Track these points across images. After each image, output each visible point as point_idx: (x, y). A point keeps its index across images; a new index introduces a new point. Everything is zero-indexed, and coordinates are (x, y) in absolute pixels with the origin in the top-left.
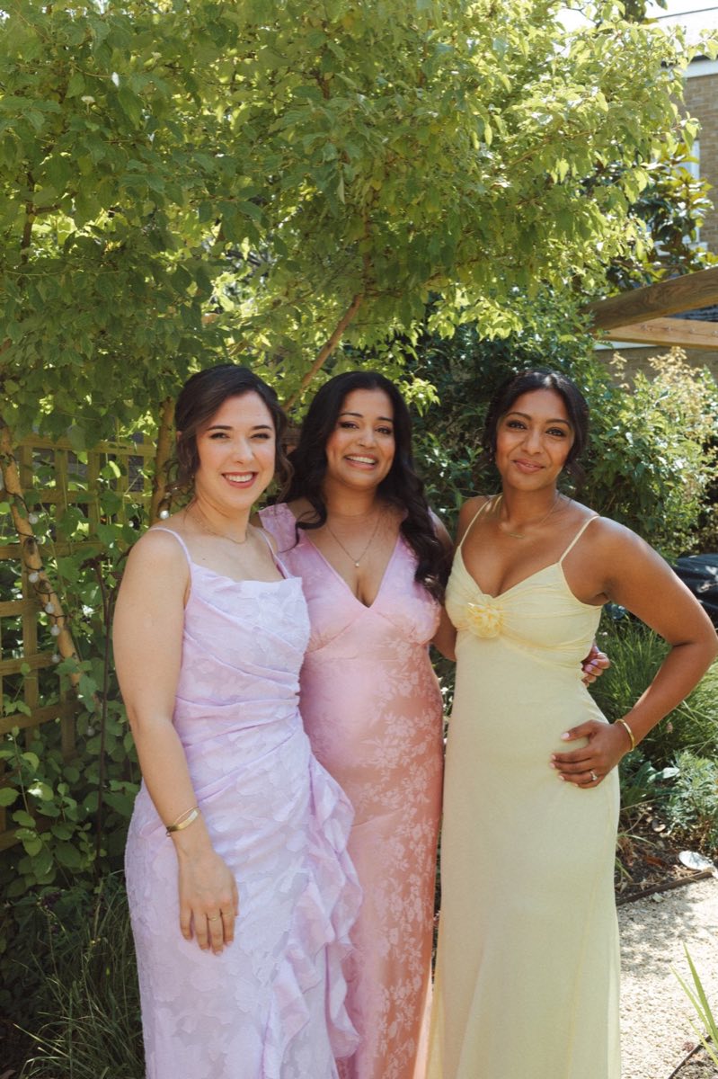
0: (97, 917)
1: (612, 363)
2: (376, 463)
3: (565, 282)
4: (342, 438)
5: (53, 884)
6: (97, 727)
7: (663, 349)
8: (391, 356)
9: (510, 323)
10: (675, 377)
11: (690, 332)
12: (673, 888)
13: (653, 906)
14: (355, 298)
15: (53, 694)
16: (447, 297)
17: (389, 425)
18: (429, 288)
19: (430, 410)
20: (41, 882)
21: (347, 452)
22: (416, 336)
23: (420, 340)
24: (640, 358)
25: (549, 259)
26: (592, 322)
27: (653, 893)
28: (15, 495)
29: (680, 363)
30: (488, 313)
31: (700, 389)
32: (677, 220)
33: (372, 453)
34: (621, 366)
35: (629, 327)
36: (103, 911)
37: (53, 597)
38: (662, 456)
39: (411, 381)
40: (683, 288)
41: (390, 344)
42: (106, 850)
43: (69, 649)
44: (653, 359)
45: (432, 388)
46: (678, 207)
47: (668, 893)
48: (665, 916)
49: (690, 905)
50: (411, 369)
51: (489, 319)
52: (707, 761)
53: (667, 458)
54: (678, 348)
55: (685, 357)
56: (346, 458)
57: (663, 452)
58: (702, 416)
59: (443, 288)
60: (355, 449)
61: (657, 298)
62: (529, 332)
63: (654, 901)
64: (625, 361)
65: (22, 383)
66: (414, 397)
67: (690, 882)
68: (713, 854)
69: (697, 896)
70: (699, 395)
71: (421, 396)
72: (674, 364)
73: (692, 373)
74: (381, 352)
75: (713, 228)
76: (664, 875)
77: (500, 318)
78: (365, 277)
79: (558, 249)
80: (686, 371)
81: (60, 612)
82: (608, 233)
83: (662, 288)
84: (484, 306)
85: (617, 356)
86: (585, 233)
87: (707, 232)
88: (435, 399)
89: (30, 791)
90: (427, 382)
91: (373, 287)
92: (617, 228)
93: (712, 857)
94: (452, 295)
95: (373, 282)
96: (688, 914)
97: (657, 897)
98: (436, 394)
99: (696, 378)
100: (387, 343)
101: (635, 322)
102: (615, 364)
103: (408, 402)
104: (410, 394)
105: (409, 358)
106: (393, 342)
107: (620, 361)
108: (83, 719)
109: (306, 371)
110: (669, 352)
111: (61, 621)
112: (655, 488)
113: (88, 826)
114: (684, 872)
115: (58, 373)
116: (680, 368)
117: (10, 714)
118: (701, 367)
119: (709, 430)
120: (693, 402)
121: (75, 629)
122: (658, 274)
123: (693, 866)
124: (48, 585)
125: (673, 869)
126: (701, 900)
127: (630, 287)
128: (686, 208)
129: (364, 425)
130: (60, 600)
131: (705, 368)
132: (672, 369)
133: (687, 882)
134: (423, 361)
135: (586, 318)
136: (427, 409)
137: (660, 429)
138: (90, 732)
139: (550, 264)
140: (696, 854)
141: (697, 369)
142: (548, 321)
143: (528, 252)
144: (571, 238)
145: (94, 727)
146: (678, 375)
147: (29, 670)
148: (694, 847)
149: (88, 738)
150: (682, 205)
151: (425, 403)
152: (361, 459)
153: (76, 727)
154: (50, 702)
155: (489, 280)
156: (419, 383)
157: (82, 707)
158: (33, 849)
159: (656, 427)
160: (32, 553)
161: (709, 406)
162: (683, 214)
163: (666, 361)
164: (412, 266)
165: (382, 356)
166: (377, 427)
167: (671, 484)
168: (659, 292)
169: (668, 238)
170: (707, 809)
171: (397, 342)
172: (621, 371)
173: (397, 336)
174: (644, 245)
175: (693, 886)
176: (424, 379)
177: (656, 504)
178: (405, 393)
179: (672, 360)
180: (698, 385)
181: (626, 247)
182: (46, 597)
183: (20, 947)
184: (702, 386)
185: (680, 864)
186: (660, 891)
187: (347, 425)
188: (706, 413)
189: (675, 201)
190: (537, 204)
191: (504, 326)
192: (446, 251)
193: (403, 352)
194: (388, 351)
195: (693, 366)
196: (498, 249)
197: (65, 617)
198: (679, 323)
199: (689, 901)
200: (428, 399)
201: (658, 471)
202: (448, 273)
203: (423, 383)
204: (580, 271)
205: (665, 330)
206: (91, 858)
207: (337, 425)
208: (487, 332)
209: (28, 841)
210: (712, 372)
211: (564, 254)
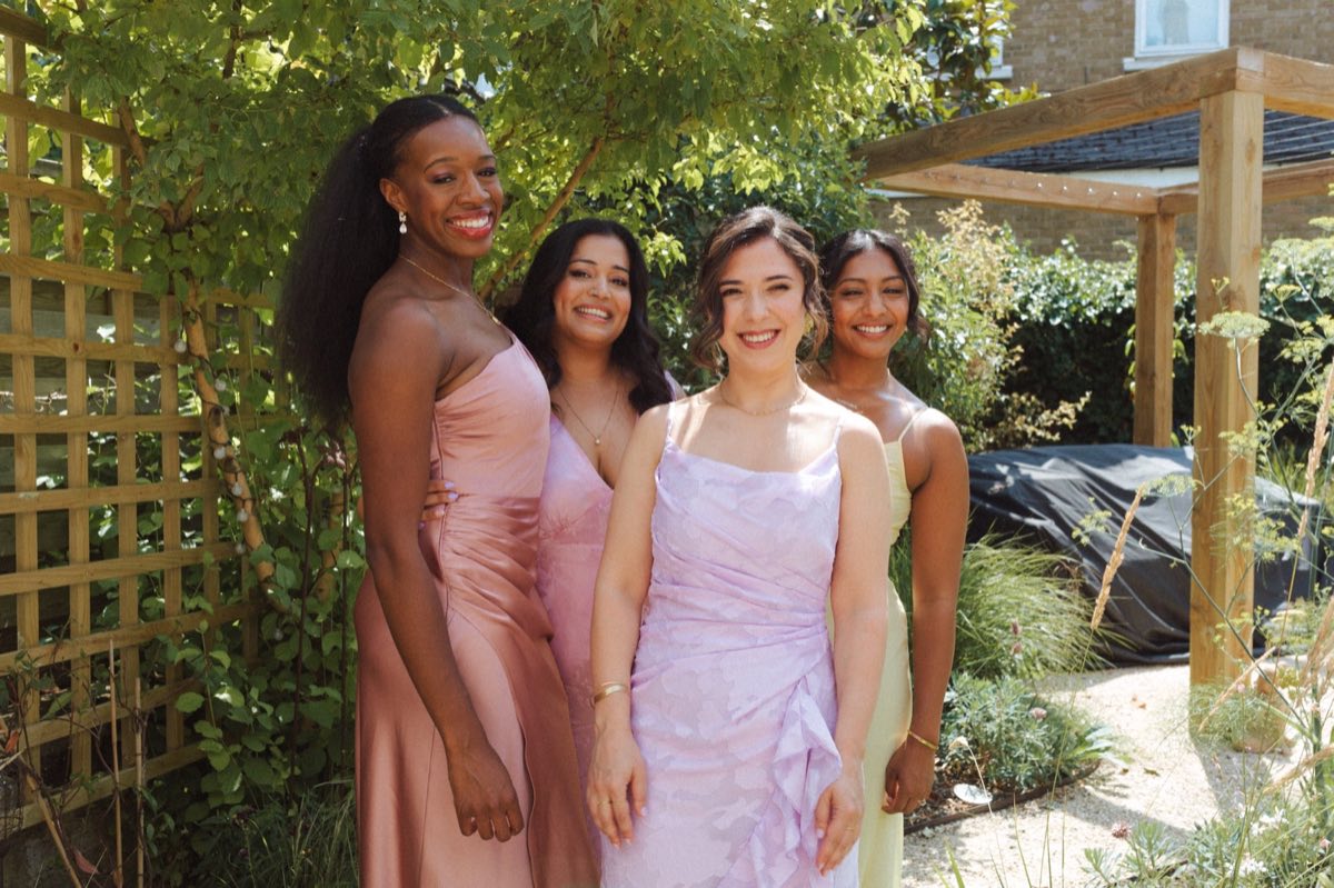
0: (299, 835)
1: (892, 216)
2: (610, 316)
3: (831, 129)
4: (573, 288)
5: (242, 803)
6: (287, 631)
7: (955, 201)
8: (629, 205)
9: (770, 172)
10: (969, 237)
11: (983, 182)
12: (945, 823)
13: (923, 842)
14: (595, 140)
15: (236, 591)
16: (699, 142)
17: (625, 276)
18: (678, 131)
19: (674, 270)
20: (228, 801)
21: (577, 303)
22: (659, 184)
23: (662, 188)
24: (928, 210)
25: (813, 102)
26: (863, 170)
27: (923, 828)
28: (201, 358)
29: (975, 219)
30: (744, 162)
31: (998, 252)
32: (968, 48)
33: (606, 305)
34: (902, 221)
35: (910, 174)
36: (305, 829)
37: (241, 476)
38: (942, 329)
39: (652, 235)
40: (973, 131)
41: (631, 192)
42: (300, 768)
43: (257, 538)
44: (942, 213)
45: (676, 244)
46: (969, 32)
47: (940, 829)
48: (934, 851)
49: (965, 840)
50: (655, 221)
51: (746, 168)
52: (988, 683)
53: (947, 333)
54: (974, 201)
55: (981, 212)
56: (576, 309)
57: (941, 324)
58: (1000, 285)
59: (693, 132)
60: (587, 300)
61: (942, 141)
62: (789, 179)
63: (923, 836)
64: (908, 214)
65: (214, 229)
66: (656, 254)
67: (966, 817)
68: (993, 787)
69: (972, 830)
70: (996, 260)
71: (665, 253)
72: (968, 220)
73: (990, 231)
74: (617, 201)
75: (1020, 48)
76: (936, 809)
77: (758, 167)
78: (607, 118)
79: (823, 91)
80: (981, 229)
81: (248, 495)
82: (879, 75)
83: (949, 130)
84: (740, 153)
85: (898, 208)
86: (853, 78)
87: (1012, 52)
88: (682, 257)
89: (217, 695)
90: (672, 237)
91: (616, 129)
92: (891, 68)
93: (991, 791)
94: (704, 140)
95: (616, 124)
96: (960, 848)
97: (927, 832)
98: (681, 251)
99: (994, 237)
100: (624, 190)
101: (914, 169)
102: (896, 218)
103: (649, 259)
104: (651, 250)
105: (650, 208)
106: (633, 188)
107: (901, 214)
108: (270, 620)
109: (536, 222)
110: (962, 205)
111: (249, 505)
112: (932, 365)
113: (281, 740)
114: (959, 805)
115: (256, 217)
116: (975, 224)
117: (191, 611)
118: (1000, 224)
119: (1008, 303)
120: (989, 268)
121: (264, 514)
122: (948, 114)
123: (969, 799)
124: (235, 463)
125: (948, 804)
126: (977, 834)
127: (916, 126)
128: (980, 33)
129: (597, 275)
130: (248, 482)
131: (1006, 225)
132: (965, 226)
133: (961, 817)
134: (666, 213)
135: (858, 165)
136: (672, 267)
137: (941, 299)
138: (278, 635)
139: (814, 108)
140: (974, 788)
141: (996, 227)
142: (812, 169)
143: (790, 94)
144: (838, 81)
145: (282, 629)
146: (972, 233)
147: (213, 560)
148: (972, 779)
149: (274, 643)
150: (975, 30)
151: (669, 261)
152: (594, 311)
153: (260, 631)
154: (232, 600)
155: (746, 123)
156: (662, 238)
157: (269, 606)
158: (220, 762)
159: (936, 296)
160: (218, 424)
161: (1009, 273)
162: (975, 41)
163: (958, 215)
164: (663, 109)
165: (619, 206)
166: (612, 277)
167: (954, 363)
168: (945, 134)
169: (957, 70)
170: (987, 737)
171: (637, 189)
172: (902, 226)
173: (636, 183)
174: (919, 91)
175: (969, 821)
176: (668, 234)
177: (934, 386)
178: (646, 249)
179: (965, 214)
180: (995, 247)
181: (899, 92)
182: (233, 476)
183: (202, 877)
184: (1001, 248)
185: (955, 798)
186: (932, 826)
187: (578, 274)
188: (1005, 281)
189: (965, 25)
190: (802, 44)
191: (762, 176)
192: (699, 94)
193: (644, 201)
194: (626, 200)
195: (991, 222)
196: (756, 89)
197: (254, 500)
198: (972, 170)
199: (962, 836)
200: (672, 256)
201: (936, 346)
202: (700, 116)
203: (667, 238)
204: (848, 118)
205: (953, 178)
206: (285, 776)
207: (567, 273)
208: (743, 185)
209: (213, 753)
210: (1013, 228)
211: (830, 97)
